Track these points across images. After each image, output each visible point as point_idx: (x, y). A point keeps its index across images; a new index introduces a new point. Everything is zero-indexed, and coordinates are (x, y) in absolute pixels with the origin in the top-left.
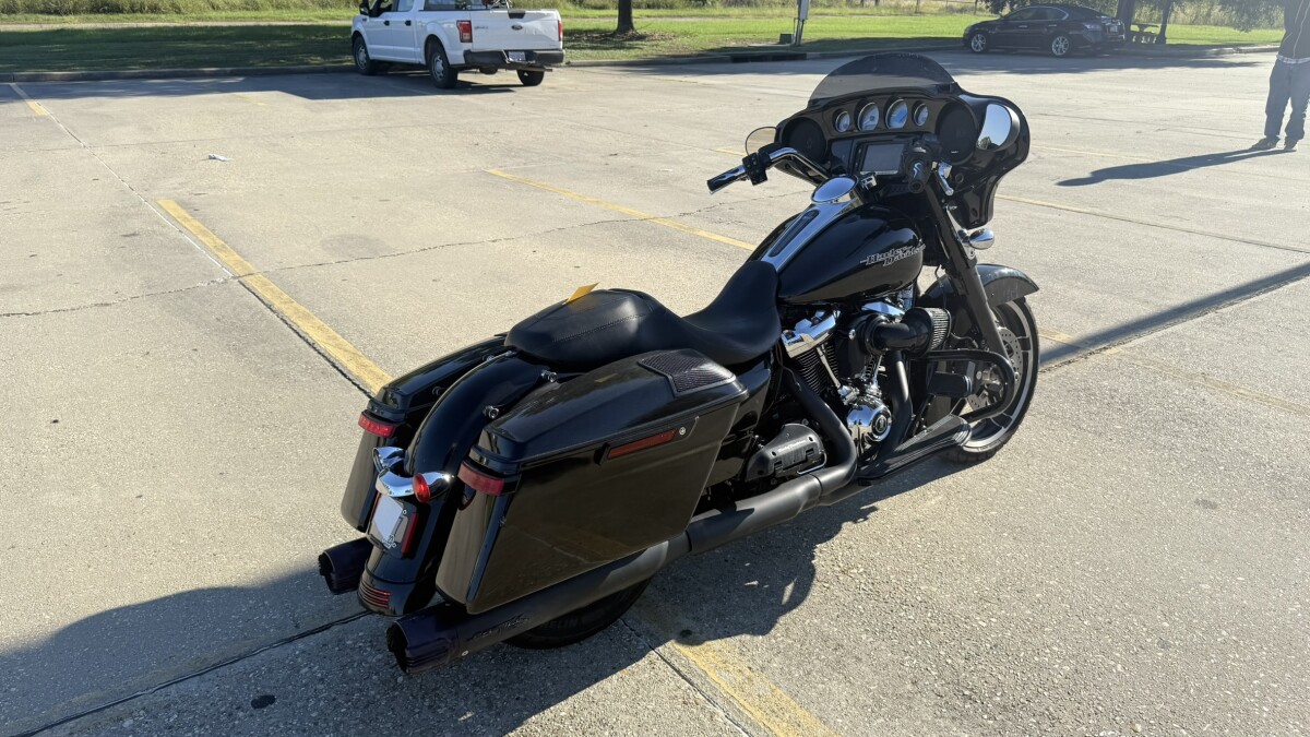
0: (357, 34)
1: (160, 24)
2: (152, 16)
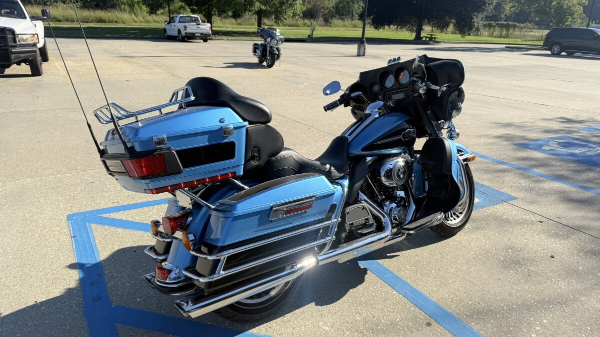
0: (165, 29)
1: (117, 26)
2: (116, 24)
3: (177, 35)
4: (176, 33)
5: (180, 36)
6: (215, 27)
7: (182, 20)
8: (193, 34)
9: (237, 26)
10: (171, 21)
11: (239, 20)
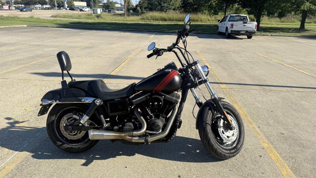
0: (218, 26)
3: (225, 32)
4: (224, 31)
5: (227, 33)
6: (262, 24)
7: (232, 19)
8: (239, 31)
9: (281, 23)
10: (224, 20)
11: (282, 19)
